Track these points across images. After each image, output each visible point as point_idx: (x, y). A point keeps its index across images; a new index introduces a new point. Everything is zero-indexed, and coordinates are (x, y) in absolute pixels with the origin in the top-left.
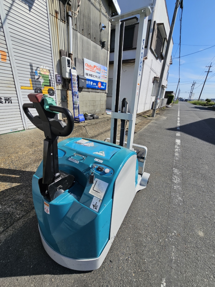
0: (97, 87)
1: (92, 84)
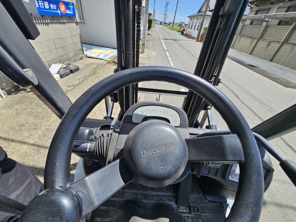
0: (60, 12)
1: (47, 7)
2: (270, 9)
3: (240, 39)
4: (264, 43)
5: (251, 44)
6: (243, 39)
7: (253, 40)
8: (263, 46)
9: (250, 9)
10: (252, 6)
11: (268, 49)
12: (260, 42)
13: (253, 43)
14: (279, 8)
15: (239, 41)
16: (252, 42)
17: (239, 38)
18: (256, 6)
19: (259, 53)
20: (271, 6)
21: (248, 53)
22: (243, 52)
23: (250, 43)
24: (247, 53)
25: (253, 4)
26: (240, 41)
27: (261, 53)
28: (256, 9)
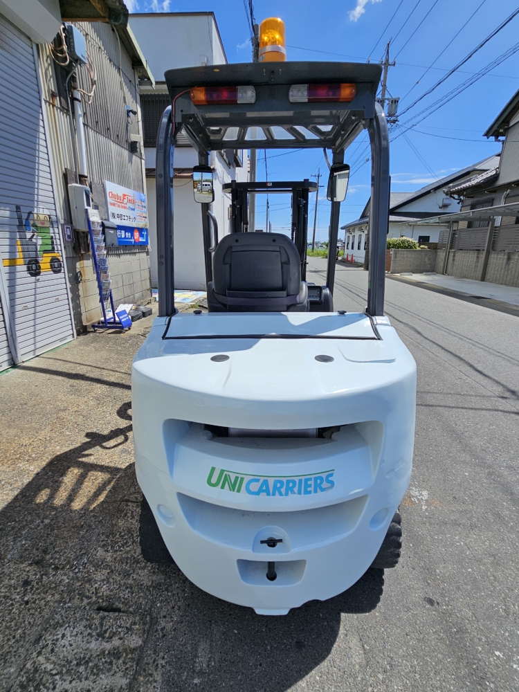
2: (493, 200)
3: (454, 256)
4: (499, 256)
5: (477, 261)
6: (459, 255)
7: (478, 254)
8: (501, 262)
9: (459, 203)
10: (462, 197)
11: (511, 266)
12: (492, 256)
13: (480, 261)
14: (507, 197)
15: (454, 260)
16: (478, 257)
17: (451, 254)
18: (468, 197)
19: (498, 275)
20: (493, 195)
21: (478, 280)
22: (467, 278)
23: (475, 260)
24: (476, 279)
25: (462, 195)
26: (456, 258)
27: (502, 275)
28: (469, 201)
